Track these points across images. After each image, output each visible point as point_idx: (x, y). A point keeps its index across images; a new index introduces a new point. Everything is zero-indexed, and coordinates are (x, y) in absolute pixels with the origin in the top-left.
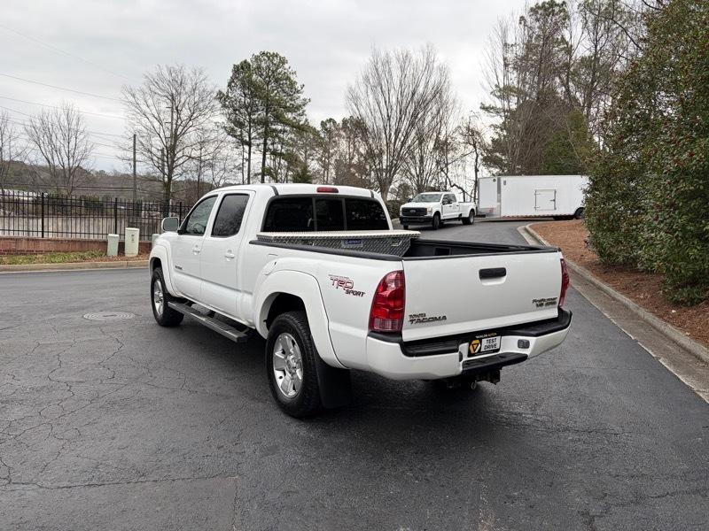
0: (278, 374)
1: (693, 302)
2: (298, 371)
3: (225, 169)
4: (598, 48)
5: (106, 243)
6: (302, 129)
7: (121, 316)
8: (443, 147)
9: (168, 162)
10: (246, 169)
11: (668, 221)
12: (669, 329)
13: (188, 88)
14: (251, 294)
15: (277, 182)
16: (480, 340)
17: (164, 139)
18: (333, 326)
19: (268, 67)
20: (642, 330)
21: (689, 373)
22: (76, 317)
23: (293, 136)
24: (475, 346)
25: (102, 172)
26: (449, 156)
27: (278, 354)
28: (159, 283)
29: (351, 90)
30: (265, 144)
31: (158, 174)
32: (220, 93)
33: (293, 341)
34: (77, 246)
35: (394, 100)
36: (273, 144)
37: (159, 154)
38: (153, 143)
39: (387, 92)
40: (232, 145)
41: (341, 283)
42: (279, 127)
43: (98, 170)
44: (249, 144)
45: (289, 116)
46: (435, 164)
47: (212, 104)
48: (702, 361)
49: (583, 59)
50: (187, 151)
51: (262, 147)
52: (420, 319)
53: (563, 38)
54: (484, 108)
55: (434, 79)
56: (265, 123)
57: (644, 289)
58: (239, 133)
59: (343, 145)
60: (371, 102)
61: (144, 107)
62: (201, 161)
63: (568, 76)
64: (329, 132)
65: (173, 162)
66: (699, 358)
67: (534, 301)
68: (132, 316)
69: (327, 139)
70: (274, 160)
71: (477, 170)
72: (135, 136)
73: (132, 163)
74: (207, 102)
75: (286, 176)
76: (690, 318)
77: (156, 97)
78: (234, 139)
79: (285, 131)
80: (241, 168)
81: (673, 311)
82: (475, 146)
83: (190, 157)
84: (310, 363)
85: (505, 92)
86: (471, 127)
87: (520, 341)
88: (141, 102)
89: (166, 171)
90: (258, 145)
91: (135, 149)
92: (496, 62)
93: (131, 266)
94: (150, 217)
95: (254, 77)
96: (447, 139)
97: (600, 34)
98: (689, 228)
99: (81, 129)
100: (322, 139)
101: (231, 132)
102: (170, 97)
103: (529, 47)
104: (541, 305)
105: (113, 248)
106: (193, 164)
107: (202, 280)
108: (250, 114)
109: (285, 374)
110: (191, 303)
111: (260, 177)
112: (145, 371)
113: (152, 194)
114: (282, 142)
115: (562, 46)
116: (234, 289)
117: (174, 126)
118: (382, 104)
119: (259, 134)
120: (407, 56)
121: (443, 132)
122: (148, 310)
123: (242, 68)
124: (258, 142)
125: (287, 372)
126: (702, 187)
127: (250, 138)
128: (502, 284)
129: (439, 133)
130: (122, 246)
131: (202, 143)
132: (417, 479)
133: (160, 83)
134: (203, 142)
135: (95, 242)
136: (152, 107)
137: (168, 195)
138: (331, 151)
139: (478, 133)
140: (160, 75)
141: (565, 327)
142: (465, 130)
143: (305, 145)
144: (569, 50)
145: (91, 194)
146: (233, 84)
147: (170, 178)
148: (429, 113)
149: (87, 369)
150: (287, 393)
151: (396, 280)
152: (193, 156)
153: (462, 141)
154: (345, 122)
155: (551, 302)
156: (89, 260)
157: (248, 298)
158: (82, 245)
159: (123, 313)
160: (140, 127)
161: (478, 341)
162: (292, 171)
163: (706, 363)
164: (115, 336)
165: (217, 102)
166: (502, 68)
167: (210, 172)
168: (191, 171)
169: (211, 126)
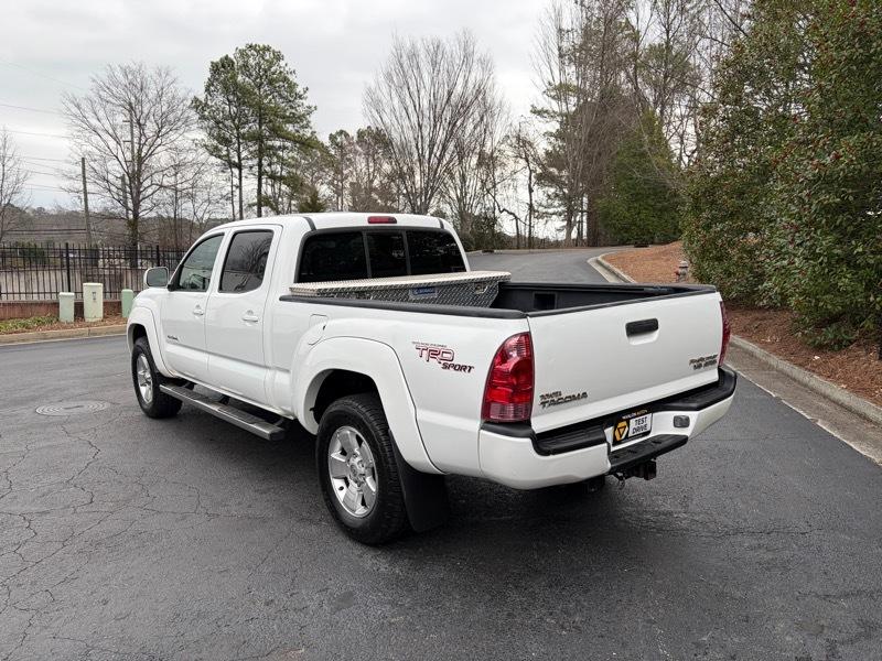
0: (337, 484)
1: (840, 345)
2: (369, 480)
3: (209, 201)
4: (671, 34)
5: (56, 305)
6: (307, 145)
7: (91, 406)
8: (488, 162)
9: (131, 193)
10: (236, 199)
11: (808, 243)
12: (816, 381)
13: (152, 94)
14: (288, 371)
15: (278, 213)
16: (628, 421)
17: (123, 163)
18: (423, 415)
19: (258, 64)
20: (780, 384)
21: (860, 438)
22: (25, 412)
23: (294, 154)
24: (621, 430)
25: (41, 210)
26: (497, 173)
27: (335, 455)
28: (144, 359)
29: (370, 92)
30: (260, 165)
31: (119, 209)
32: (196, 100)
33: (358, 437)
34: (17, 311)
35: (425, 103)
36: (270, 165)
37: (119, 183)
38: (110, 168)
39: (416, 93)
40: (218, 169)
41: (434, 353)
42: (277, 143)
43: (35, 208)
44: (239, 167)
45: (290, 128)
46: (479, 184)
47: (186, 115)
48: (870, 421)
49: (652, 48)
50: (157, 178)
51: (256, 169)
52: (554, 401)
53: (628, 22)
54: (536, 112)
55: (476, 75)
56: (258, 138)
57: (770, 331)
58: (225, 153)
59: (361, 164)
60: (396, 107)
61: (94, 122)
62: (176, 191)
63: (635, 69)
64: (340, 147)
65: (139, 193)
66: (864, 418)
67: (692, 361)
68: (107, 405)
69: (338, 157)
70: (273, 186)
71: (531, 191)
72: (83, 159)
73: (82, 196)
74: (180, 113)
75: (290, 205)
76: (842, 365)
77: (109, 106)
78: (219, 161)
79: (285, 148)
80: (230, 198)
81: (817, 358)
82: (527, 161)
83: (161, 186)
84: (389, 469)
85: (561, 91)
86: (522, 135)
87: (676, 419)
88: (89, 115)
89: (130, 205)
90: (251, 168)
91: (84, 177)
92: (550, 53)
93: (95, 334)
94: (112, 266)
95: (240, 78)
96: (492, 153)
97: (672, 16)
98: (836, 251)
99: (9, 153)
100: (332, 156)
101: (214, 152)
102: (128, 107)
103: (587, 33)
104: (700, 366)
105: (67, 312)
106: (166, 195)
107: (210, 353)
108: (237, 128)
109: (348, 485)
110: (192, 385)
111: (255, 208)
112: (137, 488)
113: (112, 237)
114: (282, 161)
115: (626, 32)
116: (260, 366)
117: (136, 146)
118: (411, 109)
119: (251, 153)
120: (438, 47)
121: (488, 144)
122: (128, 397)
123: (223, 66)
124: (250, 163)
125: (351, 481)
126: (851, 198)
127: (239, 158)
128: (655, 342)
129: (483, 145)
130: (79, 309)
131: (177, 167)
132: (563, 628)
133: (114, 89)
134: (179, 165)
135: (40, 304)
136: (104, 121)
137: (135, 237)
138: (345, 172)
139: (531, 145)
140: (112, 77)
141: (730, 395)
142: (514, 140)
143: (310, 166)
144: (635, 37)
145: (27, 240)
146: (212, 88)
147: (136, 215)
148: (471, 120)
149: (50, 491)
150: (354, 511)
151: (518, 346)
152: (165, 183)
153: (510, 154)
154: (360, 134)
155: (710, 362)
156: (34, 329)
157: (283, 379)
158: (24, 309)
159: (93, 403)
160: (90, 148)
161: (624, 423)
162: (297, 198)
163: (876, 423)
164: (86, 437)
165: (193, 112)
166: (557, 59)
167: (190, 205)
168: (164, 204)
169: (187, 144)
